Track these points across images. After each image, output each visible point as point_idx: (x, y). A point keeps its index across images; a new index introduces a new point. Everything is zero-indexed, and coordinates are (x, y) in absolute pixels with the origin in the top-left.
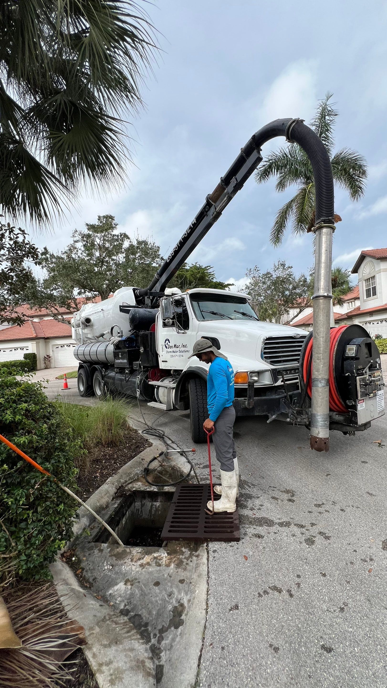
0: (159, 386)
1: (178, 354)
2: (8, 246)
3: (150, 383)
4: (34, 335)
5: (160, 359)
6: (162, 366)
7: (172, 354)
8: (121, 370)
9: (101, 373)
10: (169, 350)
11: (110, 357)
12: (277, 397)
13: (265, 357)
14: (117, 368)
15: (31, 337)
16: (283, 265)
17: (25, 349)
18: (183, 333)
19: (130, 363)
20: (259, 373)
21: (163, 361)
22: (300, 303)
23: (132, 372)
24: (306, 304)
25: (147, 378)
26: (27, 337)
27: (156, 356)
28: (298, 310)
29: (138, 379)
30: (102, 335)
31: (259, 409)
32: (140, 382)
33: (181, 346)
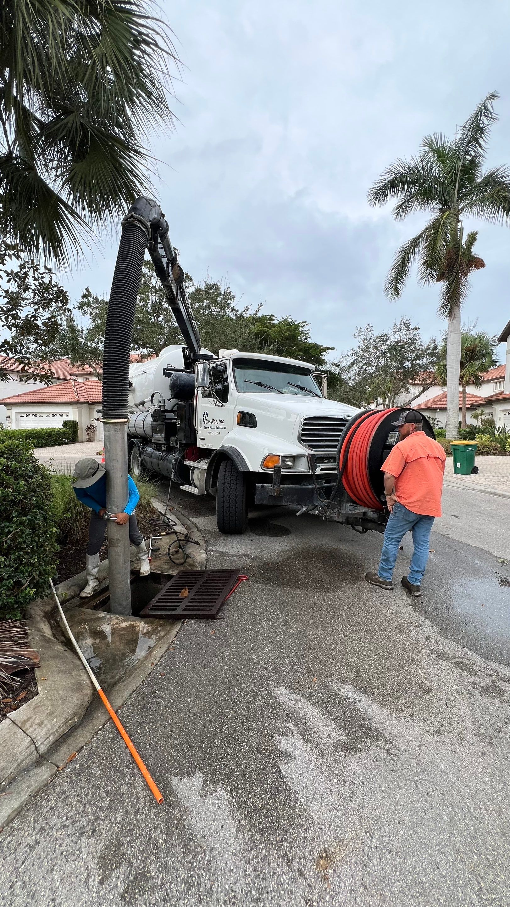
0: (195, 468)
1: (215, 430)
2: (33, 287)
3: (185, 463)
4: (76, 399)
5: (198, 436)
6: (200, 444)
7: (210, 430)
8: (158, 447)
9: (139, 448)
10: (208, 425)
11: (149, 431)
12: (310, 487)
13: (303, 440)
14: (155, 443)
15: (72, 400)
16: (407, 325)
17: (64, 415)
18: (221, 406)
19: (168, 439)
20: (295, 458)
21: (200, 439)
22: (425, 379)
23: (170, 450)
24: (432, 381)
25: (183, 458)
26: (67, 400)
27: (194, 432)
28: (421, 389)
29: (173, 457)
30: (143, 403)
31: (288, 499)
32: (176, 461)
33: (218, 422)
